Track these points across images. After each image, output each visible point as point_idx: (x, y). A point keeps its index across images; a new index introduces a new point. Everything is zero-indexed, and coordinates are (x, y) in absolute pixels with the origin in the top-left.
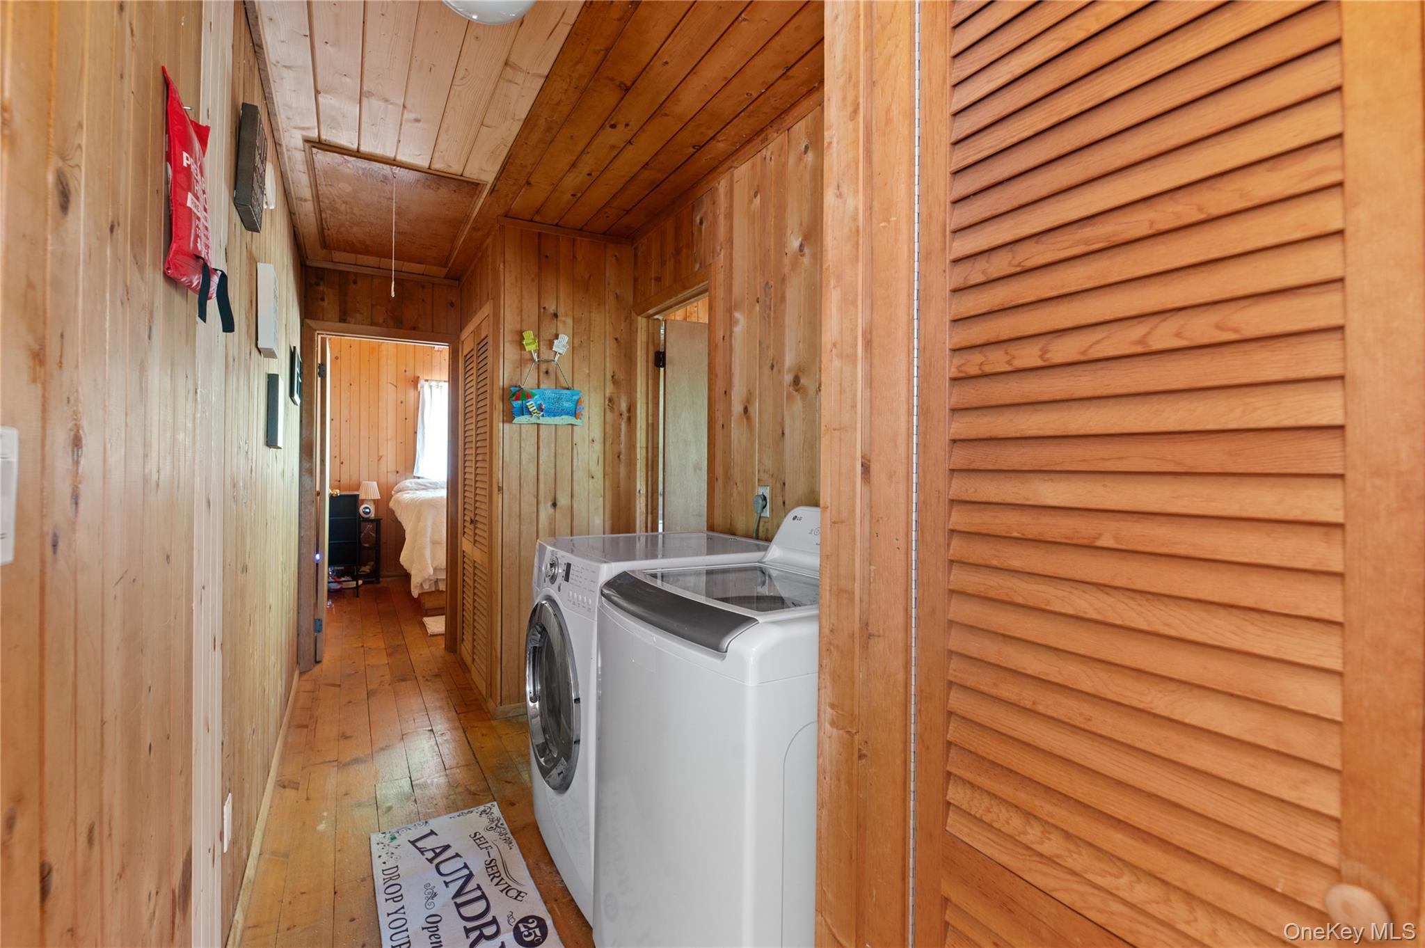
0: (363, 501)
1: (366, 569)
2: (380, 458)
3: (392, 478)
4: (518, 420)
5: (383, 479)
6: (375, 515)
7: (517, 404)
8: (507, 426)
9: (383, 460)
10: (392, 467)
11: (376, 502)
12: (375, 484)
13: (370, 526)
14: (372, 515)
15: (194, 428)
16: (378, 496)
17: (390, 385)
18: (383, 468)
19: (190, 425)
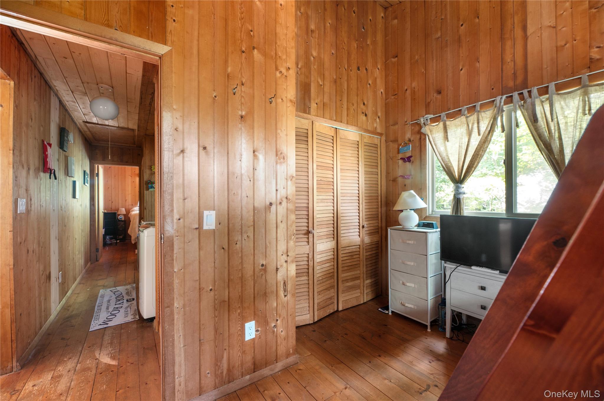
0: (119, 215)
1: (121, 237)
2: (126, 201)
3: (130, 207)
4: (150, 190)
5: (127, 207)
6: (124, 219)
7: (150, 185)
8: (147, 191)
9: (127, 201)
10: (130, 203)
11: (124, 215)
12: (124, 209)
13: (122, 223)
14: (123, 219)
15: (50, 196)
16: (125, 213)
17: (129, 176)
18: (127, 204)
19: (49, 196)
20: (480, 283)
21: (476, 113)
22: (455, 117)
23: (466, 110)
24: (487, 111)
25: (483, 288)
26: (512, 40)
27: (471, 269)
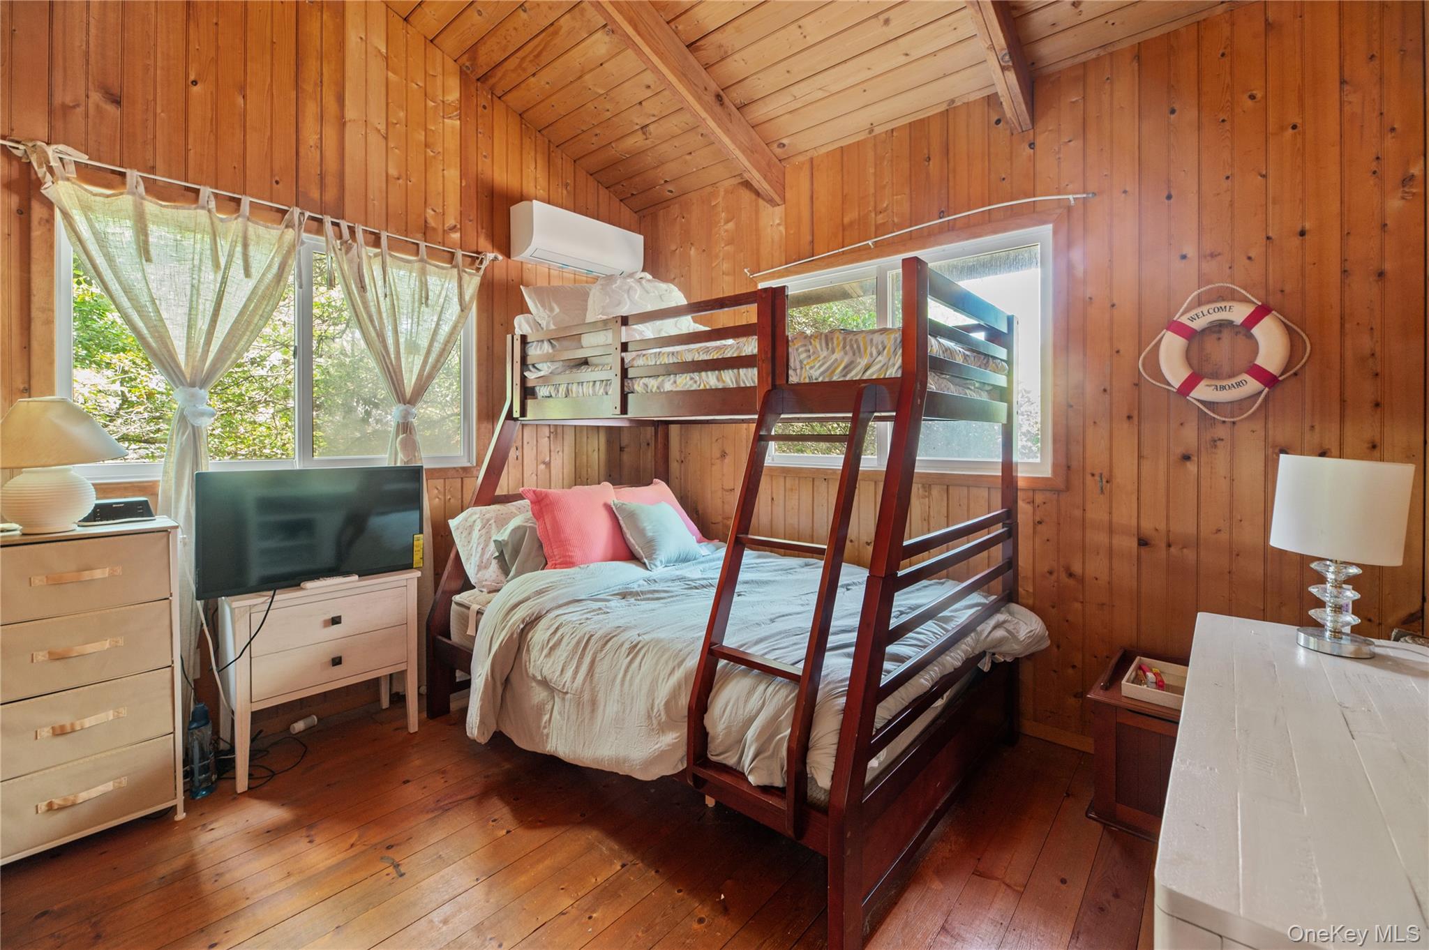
20: (325, 614)
21: (240, 220)
22: (174, 201)
23: (212, 198)
24: (274, 229)
25: (336, 621)
26: (317, 102)
27: (302, 589)
